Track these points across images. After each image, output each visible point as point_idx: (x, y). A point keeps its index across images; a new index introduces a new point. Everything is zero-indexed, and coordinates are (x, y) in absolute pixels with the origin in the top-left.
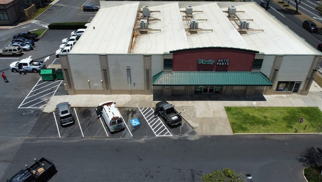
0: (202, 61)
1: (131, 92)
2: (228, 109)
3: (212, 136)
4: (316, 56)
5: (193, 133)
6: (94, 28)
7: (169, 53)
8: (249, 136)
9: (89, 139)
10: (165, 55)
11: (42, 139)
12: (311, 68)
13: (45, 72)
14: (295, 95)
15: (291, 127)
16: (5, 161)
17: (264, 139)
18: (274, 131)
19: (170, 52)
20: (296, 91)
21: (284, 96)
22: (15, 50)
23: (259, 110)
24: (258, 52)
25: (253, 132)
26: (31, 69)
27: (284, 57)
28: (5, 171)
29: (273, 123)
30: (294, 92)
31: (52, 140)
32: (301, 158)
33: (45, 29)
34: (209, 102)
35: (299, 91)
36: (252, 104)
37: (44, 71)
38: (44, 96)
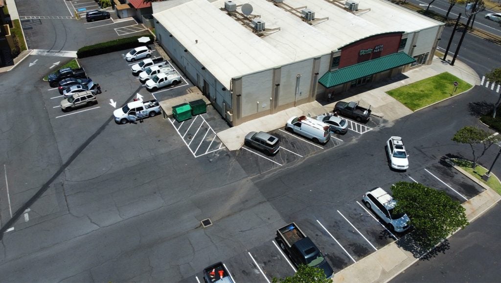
0: (363, 52)
1: (295, 104)
2: (390, 93)
3: (402, 118)
4: (440, 26)
5: (385, 121)
6: (197, 41)
7: (337, 50)
8: (427, 109)
9: (309, 156)
10: (332, 53)
11: (269, 173)
12: (436, 38)
13: (182, 109)
14: (423, 66)
15: (445, 93)
16: (260, 203)
17: (436, 108)
18: (438, 100)
19: (339, 49)
20: (424, 63)
21: (417, 69)
22: (89, 97)
23: (413, 87)
24: (404, 32)
25: (425, 105)
26: (148, 113)
27: (420, 32)
28: (274, 209)
29: (431, 94)
30: (423, 64)
31: (278, 170)
32: (470, 113)
33: (72, 59)
34: (369, 92)
35: (426, 62)
36: (402, 84)
37: (180, 109)
38: (206, 137)
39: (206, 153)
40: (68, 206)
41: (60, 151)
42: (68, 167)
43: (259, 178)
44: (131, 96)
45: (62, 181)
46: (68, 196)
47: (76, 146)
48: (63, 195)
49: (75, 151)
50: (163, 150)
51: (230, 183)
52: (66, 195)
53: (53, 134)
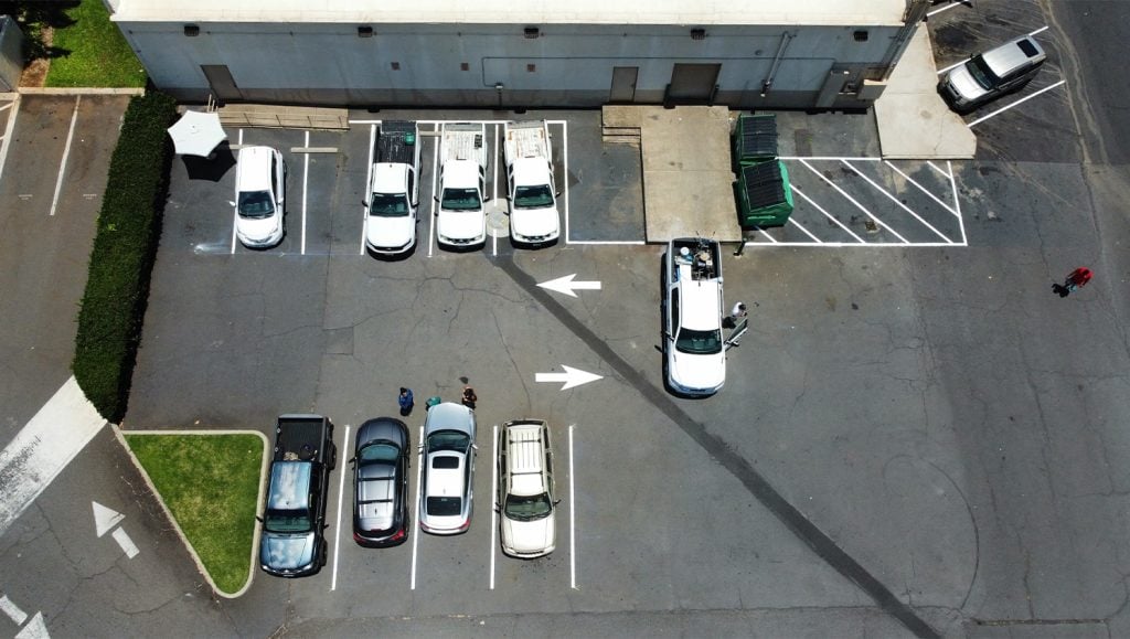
9: (1051, 13)
11: (1084, 122)
31: (1080, 98)
38: (885, 188)
39: (958, 214)
40: (1077, 622)
41: (796, 603)
42: (897, 594)
43: (1093, 144)
44: (542, 307)
45: (958, 622)
46: (1032, 613)
47: (792, 549)
48: (1029, 627)
49: (817, 558)
50: (906, 311)
51: (1094, 212)
52: (1029, 618)
53: (684, 612)
